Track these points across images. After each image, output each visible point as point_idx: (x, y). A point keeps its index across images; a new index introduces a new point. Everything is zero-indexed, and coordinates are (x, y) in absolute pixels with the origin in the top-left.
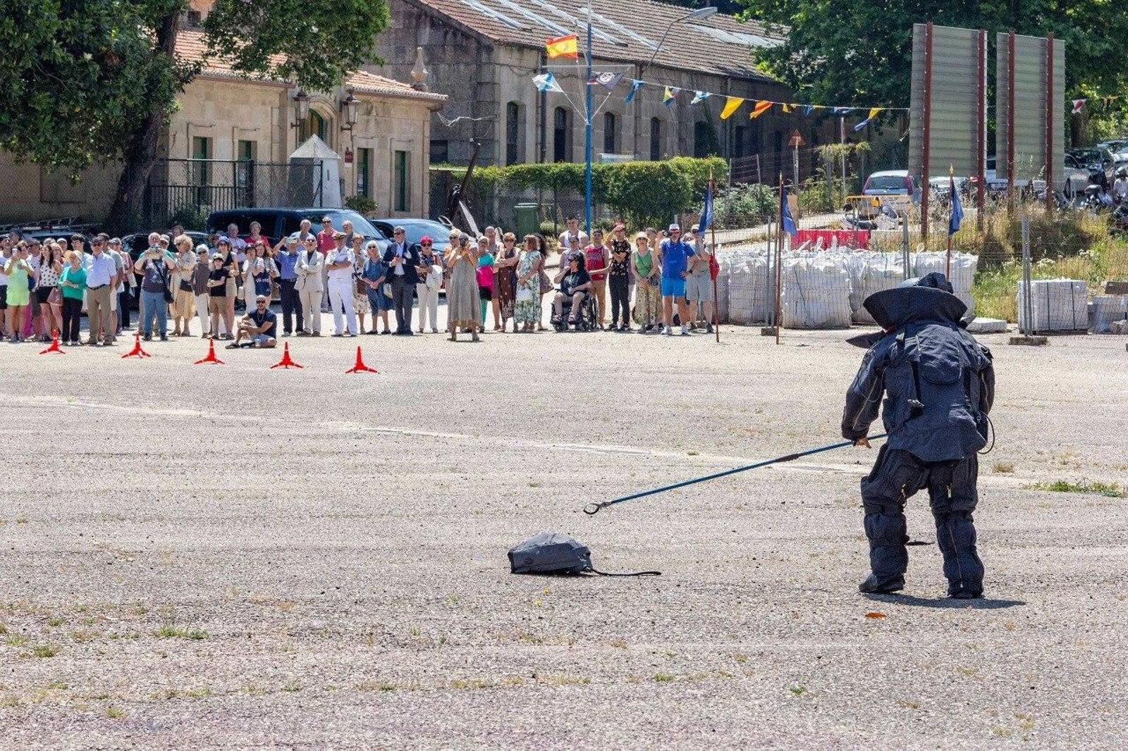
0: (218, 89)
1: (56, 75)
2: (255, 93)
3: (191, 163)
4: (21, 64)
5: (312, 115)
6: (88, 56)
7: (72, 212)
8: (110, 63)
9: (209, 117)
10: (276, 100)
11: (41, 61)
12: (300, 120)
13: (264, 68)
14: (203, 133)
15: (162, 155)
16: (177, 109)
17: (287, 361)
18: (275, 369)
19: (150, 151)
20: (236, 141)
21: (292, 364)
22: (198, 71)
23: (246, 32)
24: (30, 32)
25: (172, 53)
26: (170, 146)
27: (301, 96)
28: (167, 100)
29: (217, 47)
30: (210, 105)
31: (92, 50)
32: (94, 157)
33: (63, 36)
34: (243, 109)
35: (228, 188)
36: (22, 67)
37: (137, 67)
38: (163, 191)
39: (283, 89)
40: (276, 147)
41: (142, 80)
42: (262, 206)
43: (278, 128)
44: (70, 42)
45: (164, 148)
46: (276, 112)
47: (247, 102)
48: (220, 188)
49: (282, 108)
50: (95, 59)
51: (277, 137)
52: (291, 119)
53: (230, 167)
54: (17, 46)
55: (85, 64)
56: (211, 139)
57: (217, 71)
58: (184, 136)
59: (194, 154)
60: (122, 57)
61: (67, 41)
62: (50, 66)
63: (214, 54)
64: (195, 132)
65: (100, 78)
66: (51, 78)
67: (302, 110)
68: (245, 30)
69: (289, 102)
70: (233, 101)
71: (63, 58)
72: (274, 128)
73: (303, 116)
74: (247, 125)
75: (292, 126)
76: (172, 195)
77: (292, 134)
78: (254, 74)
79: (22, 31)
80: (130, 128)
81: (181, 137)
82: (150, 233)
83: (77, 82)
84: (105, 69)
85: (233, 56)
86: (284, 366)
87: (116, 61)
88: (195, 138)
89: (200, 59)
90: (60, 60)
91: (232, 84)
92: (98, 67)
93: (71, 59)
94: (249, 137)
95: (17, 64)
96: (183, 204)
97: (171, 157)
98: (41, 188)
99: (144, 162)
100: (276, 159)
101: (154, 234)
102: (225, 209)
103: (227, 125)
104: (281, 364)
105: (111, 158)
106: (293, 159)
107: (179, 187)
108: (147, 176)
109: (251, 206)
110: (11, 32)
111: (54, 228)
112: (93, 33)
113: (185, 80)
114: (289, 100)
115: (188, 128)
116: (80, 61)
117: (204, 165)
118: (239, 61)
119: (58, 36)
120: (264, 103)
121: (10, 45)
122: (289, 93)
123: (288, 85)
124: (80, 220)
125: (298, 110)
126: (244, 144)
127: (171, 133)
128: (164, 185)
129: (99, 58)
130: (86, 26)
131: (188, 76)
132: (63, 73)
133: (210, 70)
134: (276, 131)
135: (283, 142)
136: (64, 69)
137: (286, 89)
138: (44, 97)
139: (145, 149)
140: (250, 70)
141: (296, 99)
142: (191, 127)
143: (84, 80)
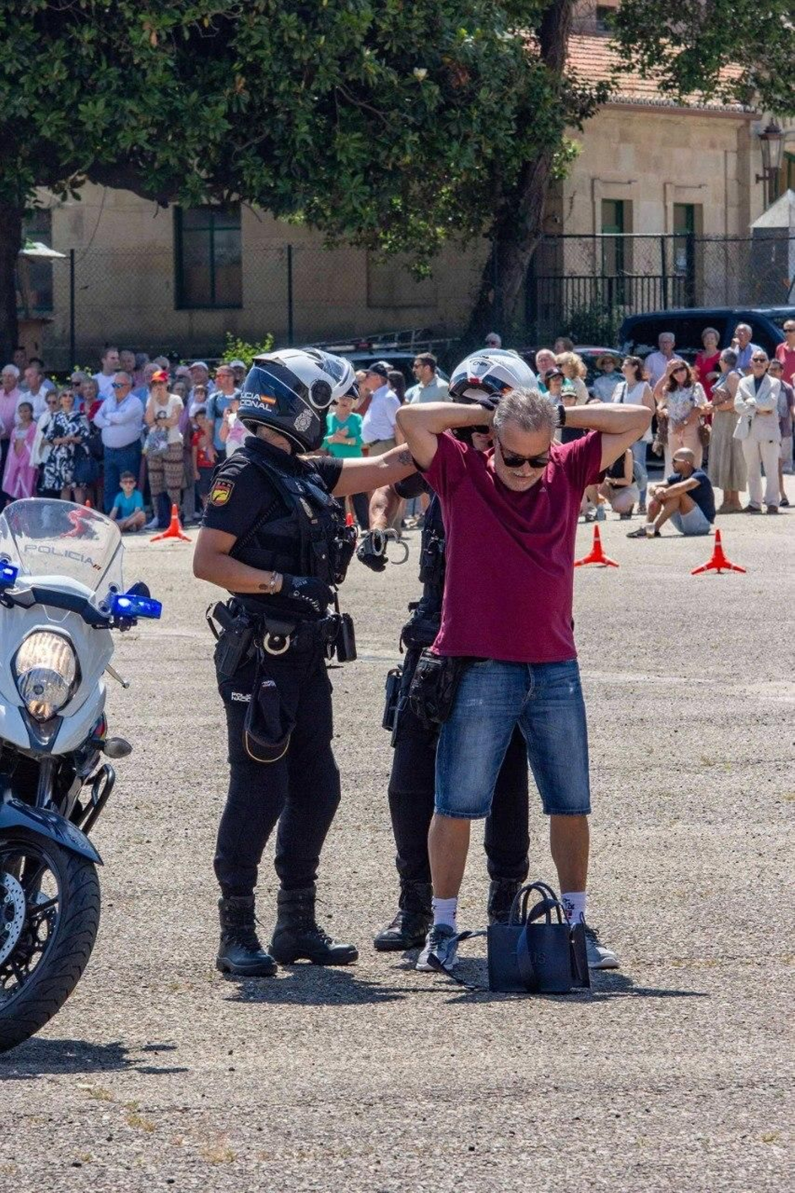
0: (640, 127)
1: (371, 104)
2: (699, 131)
3: (598, 240)
4: (313, 87)
5: (790, 161)
6: (421, 73)
7: (413, 321)
8: (454, 84)
9: (627, 166)
10: (731, 139)
11: (347, 82)
12: (769, 169)
13: (710, 87)
14: (617, 193)
15: (554, 230)
16: (574, 154)
17: (719, 562)
18: (700, 576)
19: (530, 223)
20: (670, 205)
21: (728, 566)
22: (603, 98)
23: (680, 30)
24: (326, 33)
25: (562, 68)
26: (566, 215)
27: (771, 132)
28: (552, 141)
29: (635, 57)
30: (628, 151)
31: (428, 64)
32: (448, 236)
33: (379, 39)
34: (681, 155)
35: (655, 277)
36: (317, 93)
37: (500, 90)
38: (555, 285)
39: (741, 123)
40: (733, 212)
41: (508, 111)
42: (711, 304)
43: (735, 184)
44: (391, 48)
45: (555, 217)
46: (732, 159)
47: (686, 144)
48: (642, 278)
49: (742, 152)
50: (431, 76)
51: (734, 198)
52: (756, 168)
53: (657, 245)
54: (306, 57)
55: (416, 85)
56: (631, 202)
57: (638, 95)
58: (588, 199)
59: (603, 226)
60: (475, 74)
61: (386, 47)
62: (361, 89)
63: (629, 69)
64: (603, 192)
65: (441, 109)
66: (364, 110)
67: (774, 153)
68: (680, 27)
69: (752, 144)
70: (665, 142)
71: (379, 75)
72: (729, 183)
73: (774, 164)
74: (687, 179)
75: (758, 178)
76: (569, 290)
77: (757, 192)
78: (693, 98)
79: (315, 32)
80: (499, 188)
81: (582, 200)
82: (537, 351)
83: (404, 115)
84: (446, 91)
85: (661, 68)
86: (715, 570)
87: (465, 79)
88: (605, 201)
89: (608, 76)
90: (376, 80)
91: (663, 117)
92: (436, 90)
93: (393, 77)
94: (690, 197)
95: (308, 86)
96: (585, 303)
97: (565, 232)
98: (369, 286)
99: (522, 240)
100: (732, 231)
101: (544, 351)
102: (652, 310)
103: (654, 179)
104: (709, 566)
105: (475, 234)
106: (755, 229)
107: (579, 278)
108: (526, 262)
109: (692, 304)
110: (295, 35)
111: (375, 346)
112: (427, 36)
113: (585, 113)
114: (753, 137)
115: (592, 187)
116: (408, 81)
117: (620, 241)
118: (670, 74)
119: (370, 39)
120: (713, 146)
121: (296, 56)
122: (752, 129)
123: (749, 117)
124: (428, 334)
125: (766, 154)
126: (683, 209)
127: (566, 195)
128: (557, 278)
129: (438, 76)
130: (415, 23)
131: (589, 105)
132: (383, 101)
133: (625, 95)
134: (733, 187)
135: (744, 205)
136: (383, 94)
137: (748, 121)
138: (352, 140)
139: (522, 219)
140: (686, 89)
141: (764, 137)
142: (597, 184)
143: (414, 111)
